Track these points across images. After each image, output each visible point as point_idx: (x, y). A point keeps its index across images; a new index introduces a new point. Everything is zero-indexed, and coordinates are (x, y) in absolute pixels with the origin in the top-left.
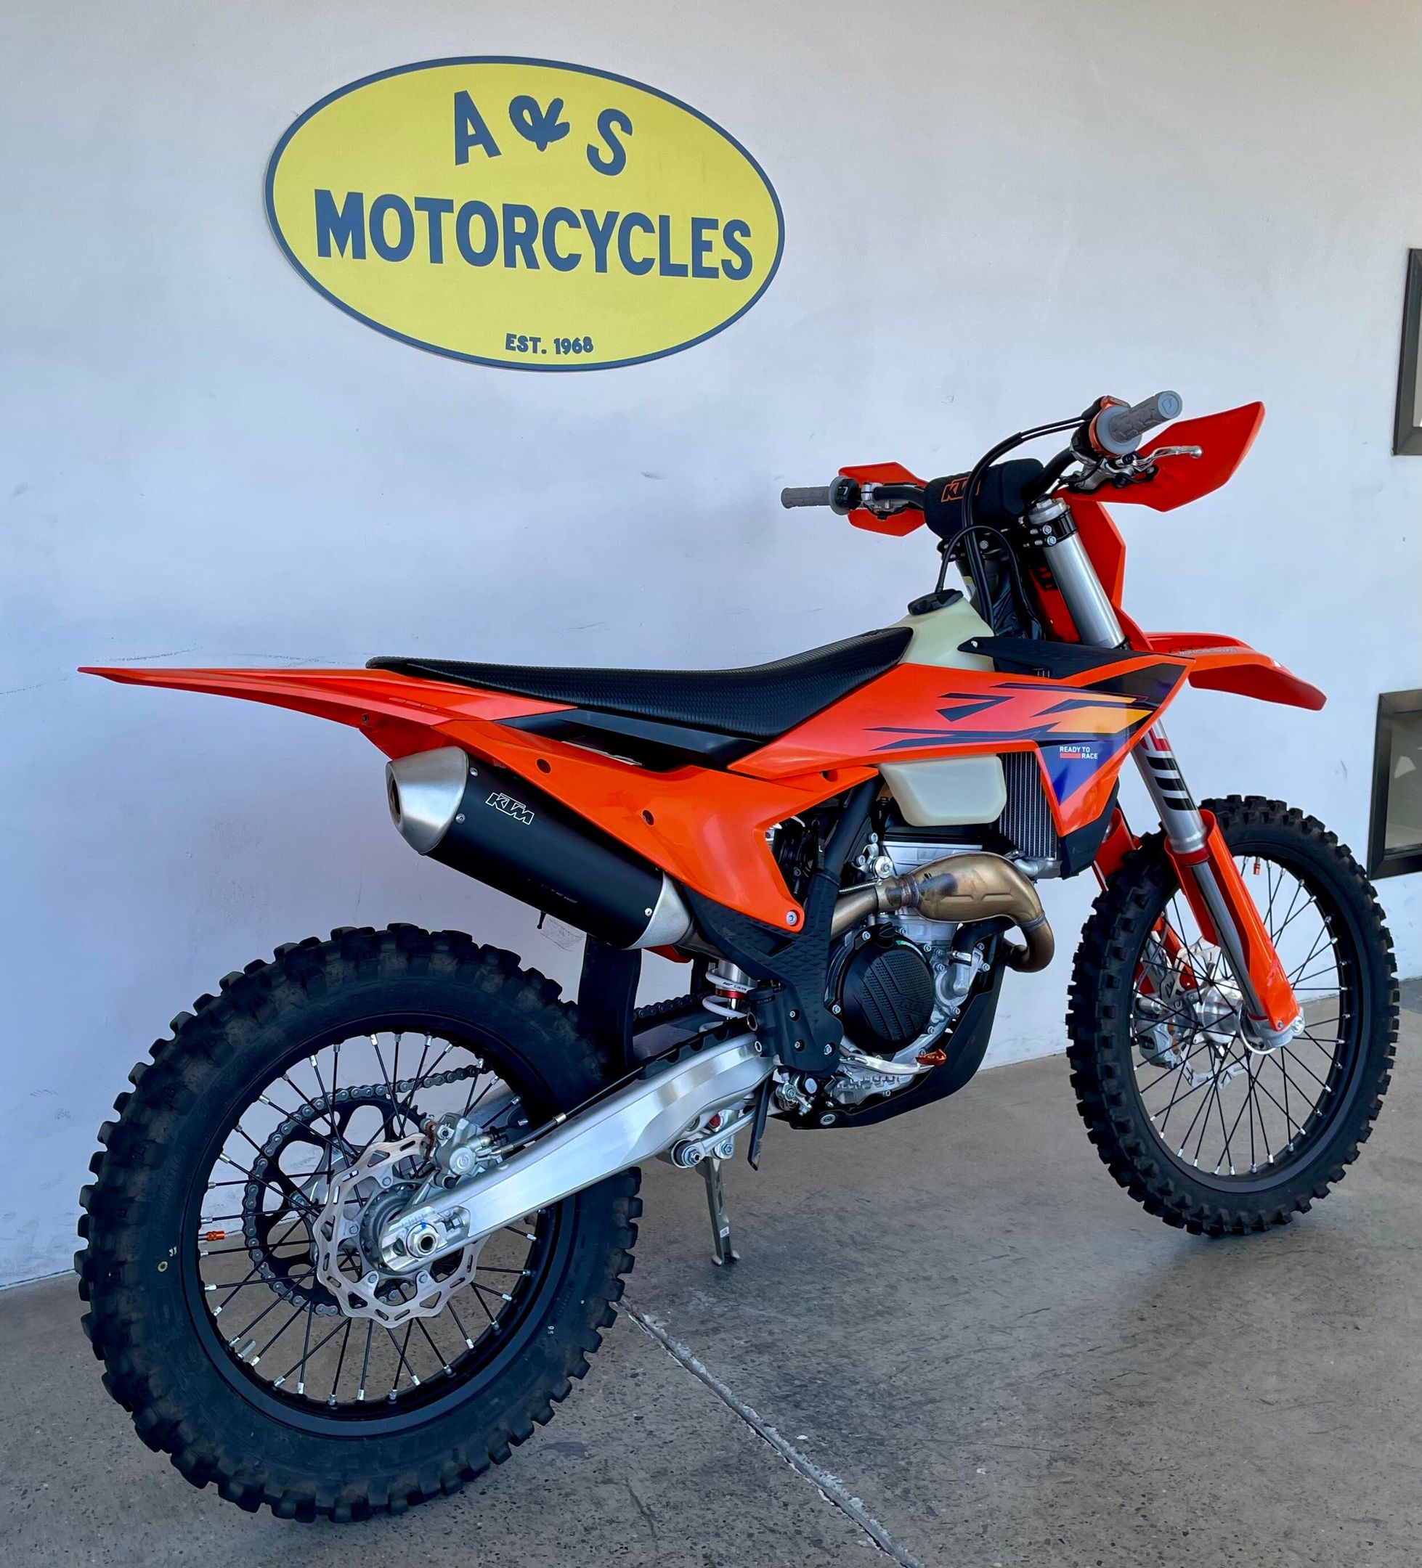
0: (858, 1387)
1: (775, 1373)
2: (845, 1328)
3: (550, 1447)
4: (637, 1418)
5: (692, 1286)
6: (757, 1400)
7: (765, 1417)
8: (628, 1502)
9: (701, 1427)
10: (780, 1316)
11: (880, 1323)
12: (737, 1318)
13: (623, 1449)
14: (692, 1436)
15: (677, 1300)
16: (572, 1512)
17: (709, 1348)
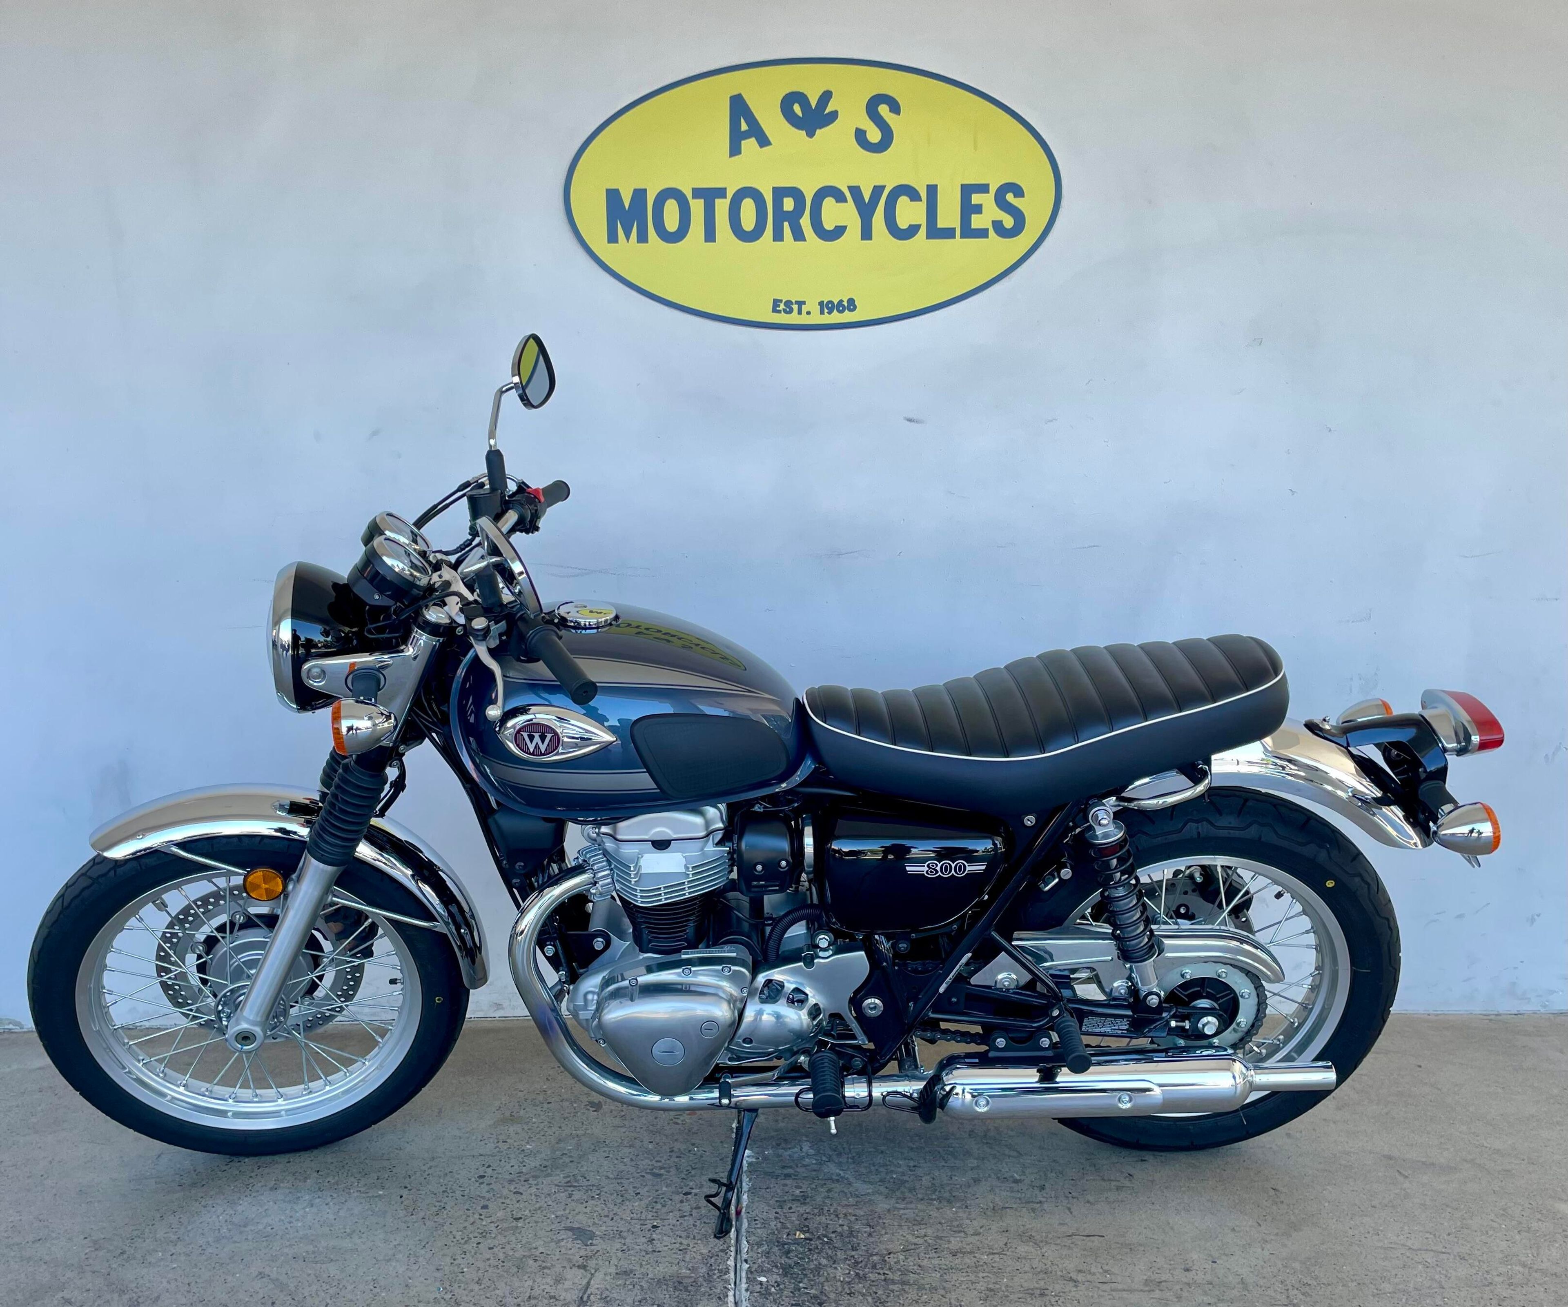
0: (853, 1253)
1: (798, 1222)
2: (897, 1203)
3: (571, 1229)
4: (654, 1227)
5: (807, 1136)
6: (758, 1240)
7: (751, 1254)
8: (580, 1287)
9: (694, 1247)
10: (852, 1179)
11: (930, 1208)
12: (815, 1170)
13: (618, 1246)
14: (679, 1252)
15: (783, 1145)
16: (534, 1281)
17: (767, 1188)
